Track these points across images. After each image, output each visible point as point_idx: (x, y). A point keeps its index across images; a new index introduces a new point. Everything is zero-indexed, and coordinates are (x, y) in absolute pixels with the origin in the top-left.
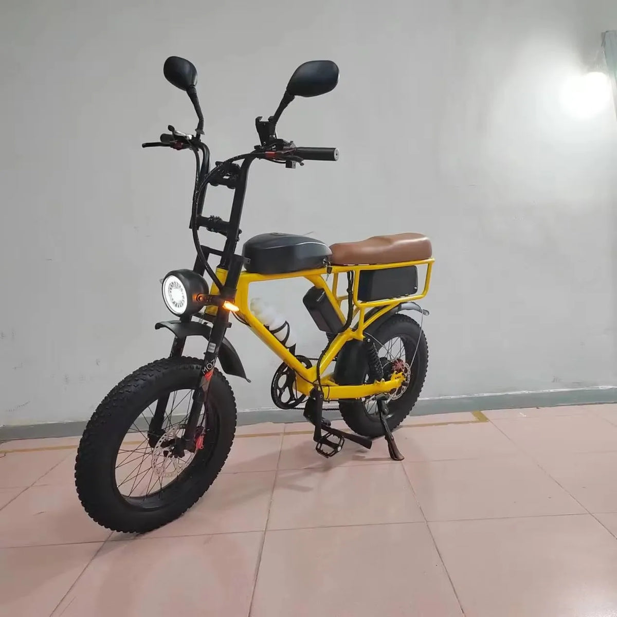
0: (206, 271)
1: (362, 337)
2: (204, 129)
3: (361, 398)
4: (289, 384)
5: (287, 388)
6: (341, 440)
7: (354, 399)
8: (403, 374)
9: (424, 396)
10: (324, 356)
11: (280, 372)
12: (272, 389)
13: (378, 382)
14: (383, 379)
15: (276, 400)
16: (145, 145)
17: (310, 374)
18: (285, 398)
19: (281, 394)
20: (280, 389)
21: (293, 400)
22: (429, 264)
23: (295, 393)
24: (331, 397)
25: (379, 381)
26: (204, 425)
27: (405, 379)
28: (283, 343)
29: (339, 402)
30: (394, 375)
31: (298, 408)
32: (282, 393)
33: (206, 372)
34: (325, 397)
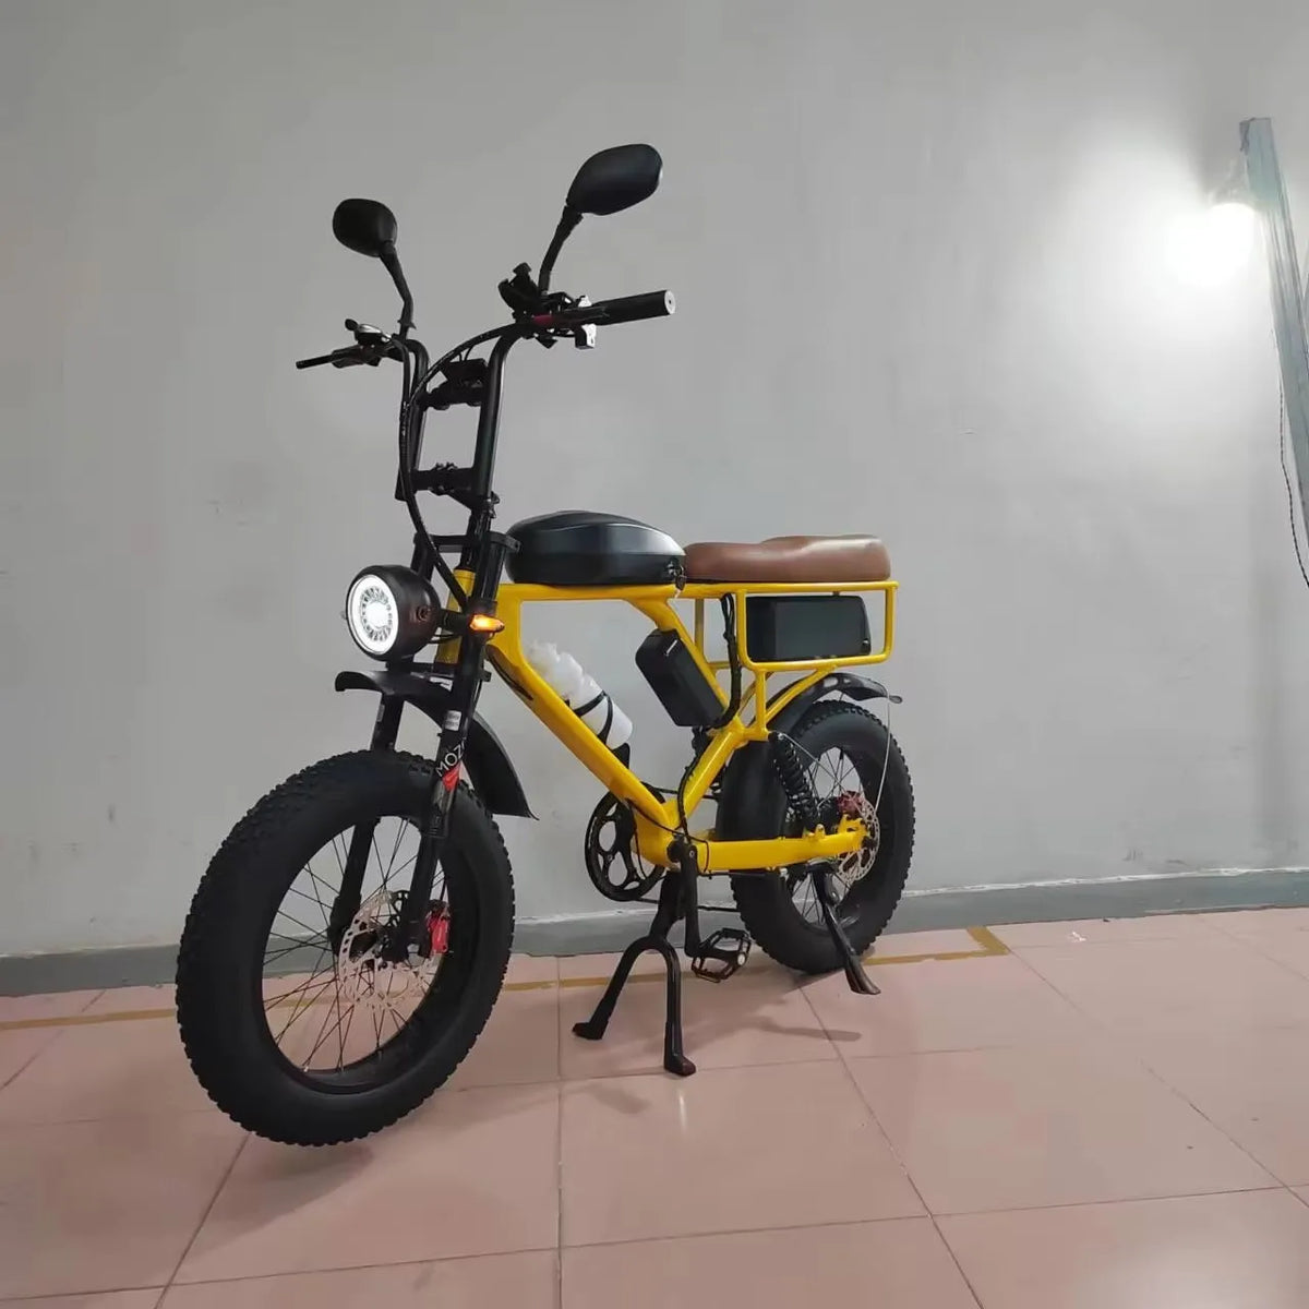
0: (435, 570)
1: (765, 731)
2: (415, 319)
3: (777, 869)
4: (622, 845)
5: (619, 853)
6: (741, 944)
7: (763, 870)
8: (862, 822)
9: (917, 885)
10: (691, 778)
11: (600, 815)
12: (588, 852)
13: (811, 834)
14: (821, 826)
15: (599, 877)
16: (302, 365)
17: (666, 813)
18: (617, 873)
19: (607, 865)
20: (604, 854)
21: (633, 880)
22: (888, 591)
23: (636, 865)
24: (713, 868)
25: (813, 831)
26: (446, 899)
27: (868, 834)
28: (603, 736)
29: (730, 876)
30: (845, 823)
31: (646, 901)
32: (609, 864)
33: (444, 772)
34: (701, 866)
